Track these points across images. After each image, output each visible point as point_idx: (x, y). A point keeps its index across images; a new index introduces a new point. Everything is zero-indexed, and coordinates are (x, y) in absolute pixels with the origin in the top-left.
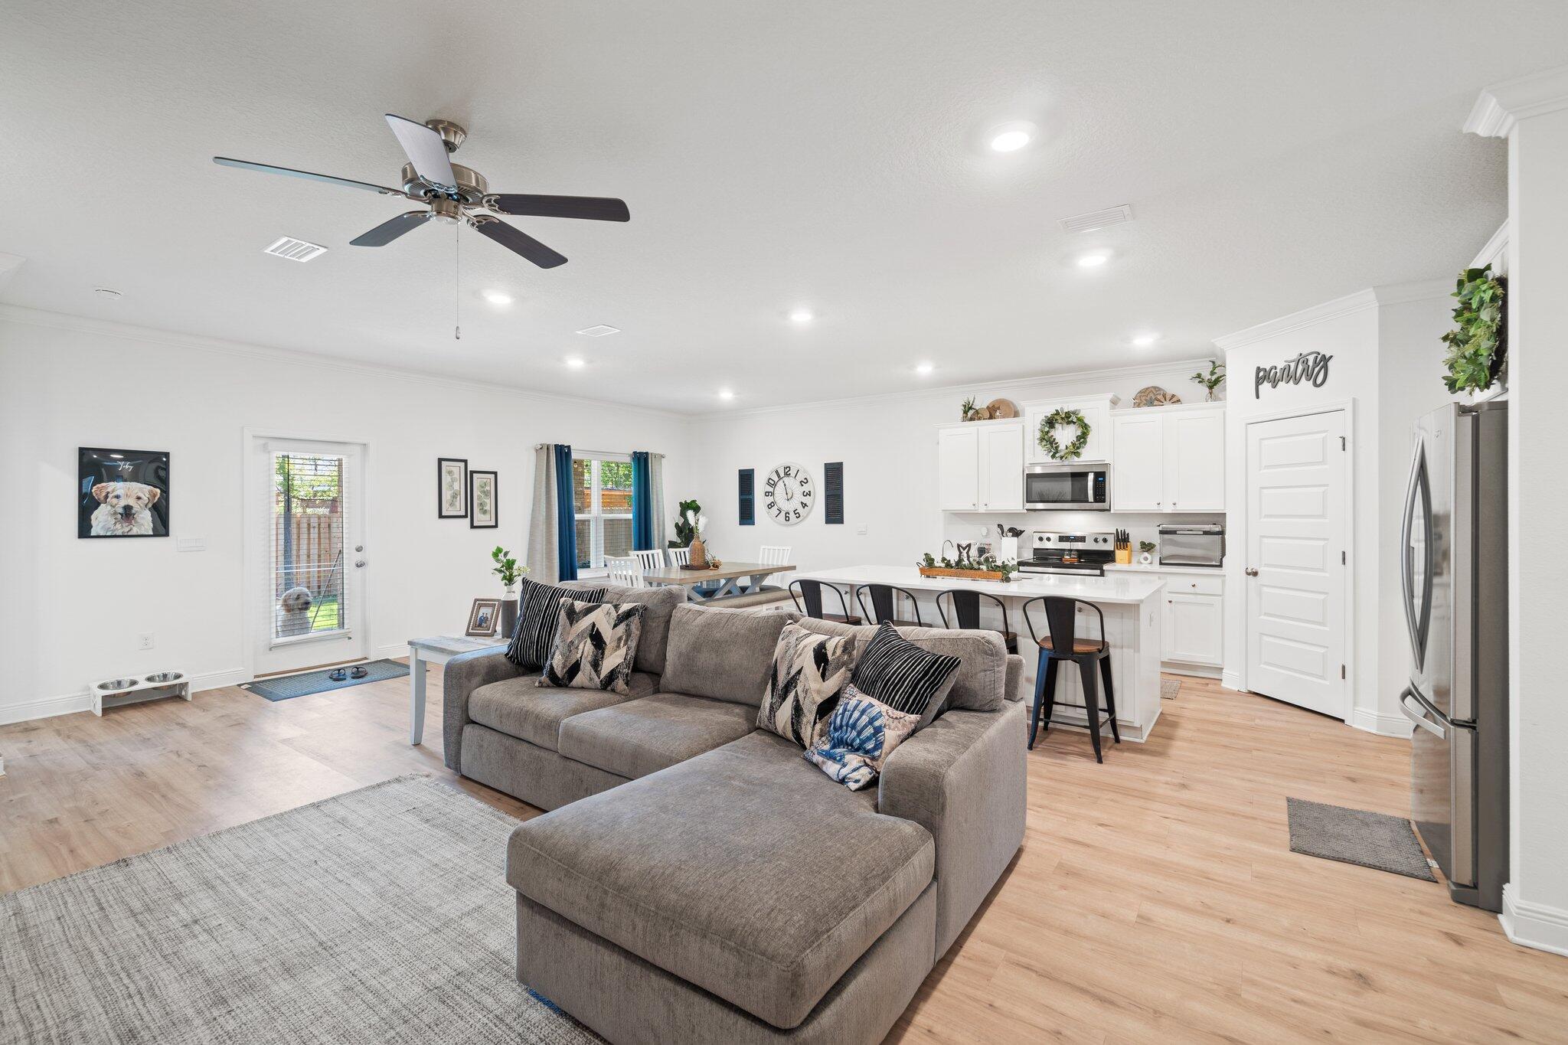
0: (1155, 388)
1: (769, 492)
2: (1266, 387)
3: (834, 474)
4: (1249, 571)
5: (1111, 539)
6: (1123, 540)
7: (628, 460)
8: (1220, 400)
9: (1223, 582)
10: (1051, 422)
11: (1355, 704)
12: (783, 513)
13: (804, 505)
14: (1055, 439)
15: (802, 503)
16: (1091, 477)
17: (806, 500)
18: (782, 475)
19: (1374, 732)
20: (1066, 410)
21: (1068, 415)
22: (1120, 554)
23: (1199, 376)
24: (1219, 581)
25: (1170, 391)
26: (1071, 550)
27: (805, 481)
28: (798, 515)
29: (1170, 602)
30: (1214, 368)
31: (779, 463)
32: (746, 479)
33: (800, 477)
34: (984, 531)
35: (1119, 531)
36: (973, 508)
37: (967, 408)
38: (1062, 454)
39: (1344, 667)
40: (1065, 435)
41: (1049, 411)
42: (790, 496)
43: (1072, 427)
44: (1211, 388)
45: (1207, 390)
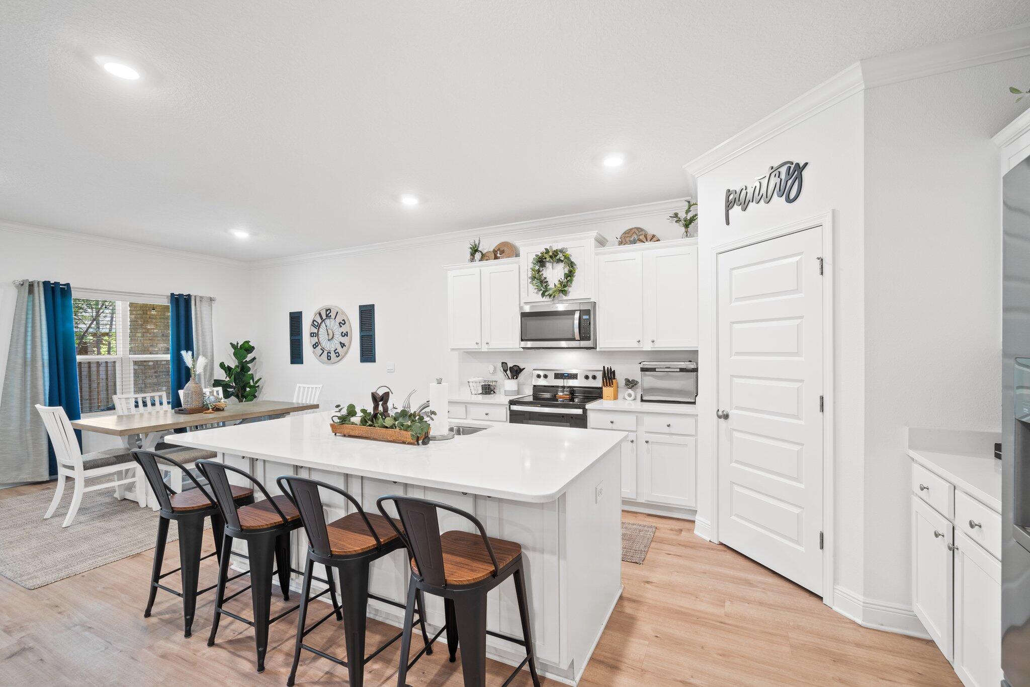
0: (637, 228)
1: (314, 333)
2: (736, 210)
3: (367, 314)
4: (720, 413)
5: (600, 375)
6: (609, 376)
7: (166, 302)
8: (693, 236)
9: (696, 421)
10: (541, 261)
11: (836, 581)
12: (325, 353)
13: (343, 345)
14: (545, 278)
15: (341, 343)
16: (577, 315)
17: (344, 340)
18: (324, 317)
19: (859, 621)
20: (554, 249)
21: (555, 253)
22: (607, 391)
23: (676, 215)
24: (691, 421)
25: (651, 231)
26: (563, 387)
27: (343, 322)
28: (337, 354)
29: (647, 442)
30: (690, 206)
31: (321, 304)
32: (296, 319)
33: (339, 319)
34: (491, 369)
35: (606, 369)
36: (476, 347)
37: (475, 250)
38: (550, 292)
39: (822, 535)
40: (554, 274)
41: (539, 250)
42: (331, 336)
43: (561, 265)
44: (687, 226)
45: (683, 229)
